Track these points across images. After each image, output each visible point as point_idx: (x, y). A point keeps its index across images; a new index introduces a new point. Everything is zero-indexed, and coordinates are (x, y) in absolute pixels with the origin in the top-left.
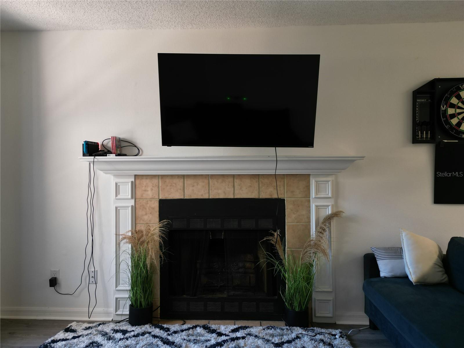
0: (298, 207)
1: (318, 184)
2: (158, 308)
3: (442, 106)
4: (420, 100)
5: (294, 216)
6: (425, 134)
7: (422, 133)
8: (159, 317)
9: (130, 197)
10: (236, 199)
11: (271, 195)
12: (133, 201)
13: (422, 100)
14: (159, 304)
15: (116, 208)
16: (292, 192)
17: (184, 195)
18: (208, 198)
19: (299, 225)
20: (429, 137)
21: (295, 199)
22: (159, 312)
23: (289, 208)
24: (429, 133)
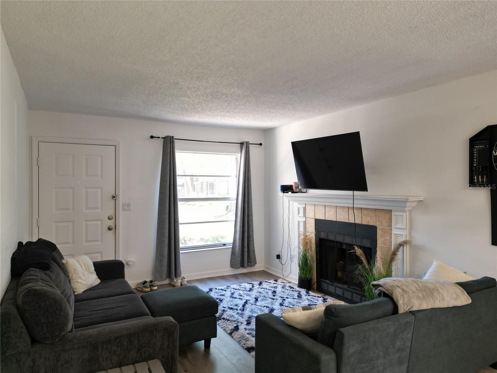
0: (385, 233)
1: (397, 217)
2: (315, 284)
3: (494, 152)
4: (478, 147)
5: (382, 240)
6: (481, 178)
7: (478, 177)
8: (316, 289)
9: (303, 216)
10: (350, 223)
11: (369, 223)
12: (305, 218)
13: (480, 146)
14: (315, 281)
15: (298, 221)
16: (381, 222)
17: (325, 218)
18: (336, 220)
19: (385, 247)
20: (485, 181)
21: (383, 227)
22: (316, 286)
23: (379, 233)
24: (485, 177)
